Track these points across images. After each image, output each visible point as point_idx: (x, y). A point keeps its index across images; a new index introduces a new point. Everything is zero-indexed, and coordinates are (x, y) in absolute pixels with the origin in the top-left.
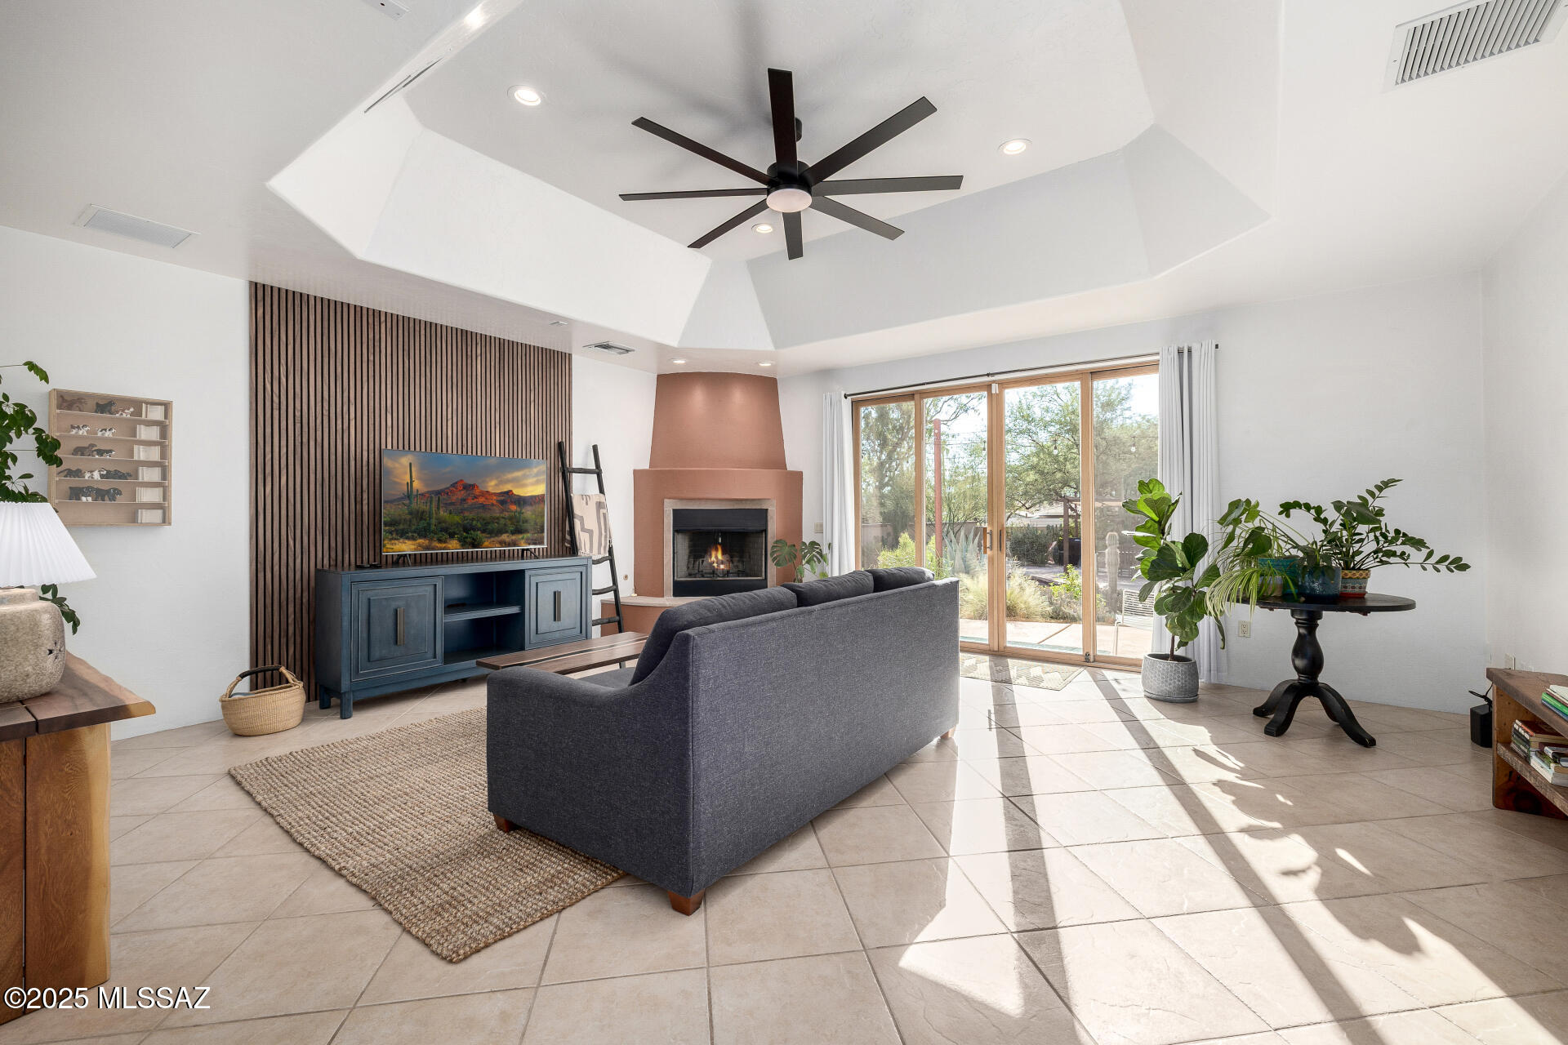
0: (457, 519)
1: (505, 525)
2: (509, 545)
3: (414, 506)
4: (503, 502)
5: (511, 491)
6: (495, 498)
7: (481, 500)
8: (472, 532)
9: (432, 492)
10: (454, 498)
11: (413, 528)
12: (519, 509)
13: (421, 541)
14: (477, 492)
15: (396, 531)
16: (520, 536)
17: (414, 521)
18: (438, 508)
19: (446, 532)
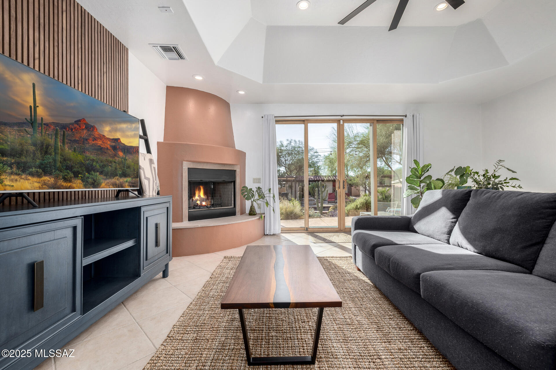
0: (80, 158)
1: (116, 168)
3: (38, 135)
4: (114, 148)
5: (119, 139)
6: (109, 143)
7: (99, 143)
8: (93, 173)
10: (77, 136)
11: (37, 162)
12: (123, 156)
13: (46, 178)
14: (96, 134)
16: (125, 179)
17: (38, 154)
18: (63, 143)
19: (71, 170)
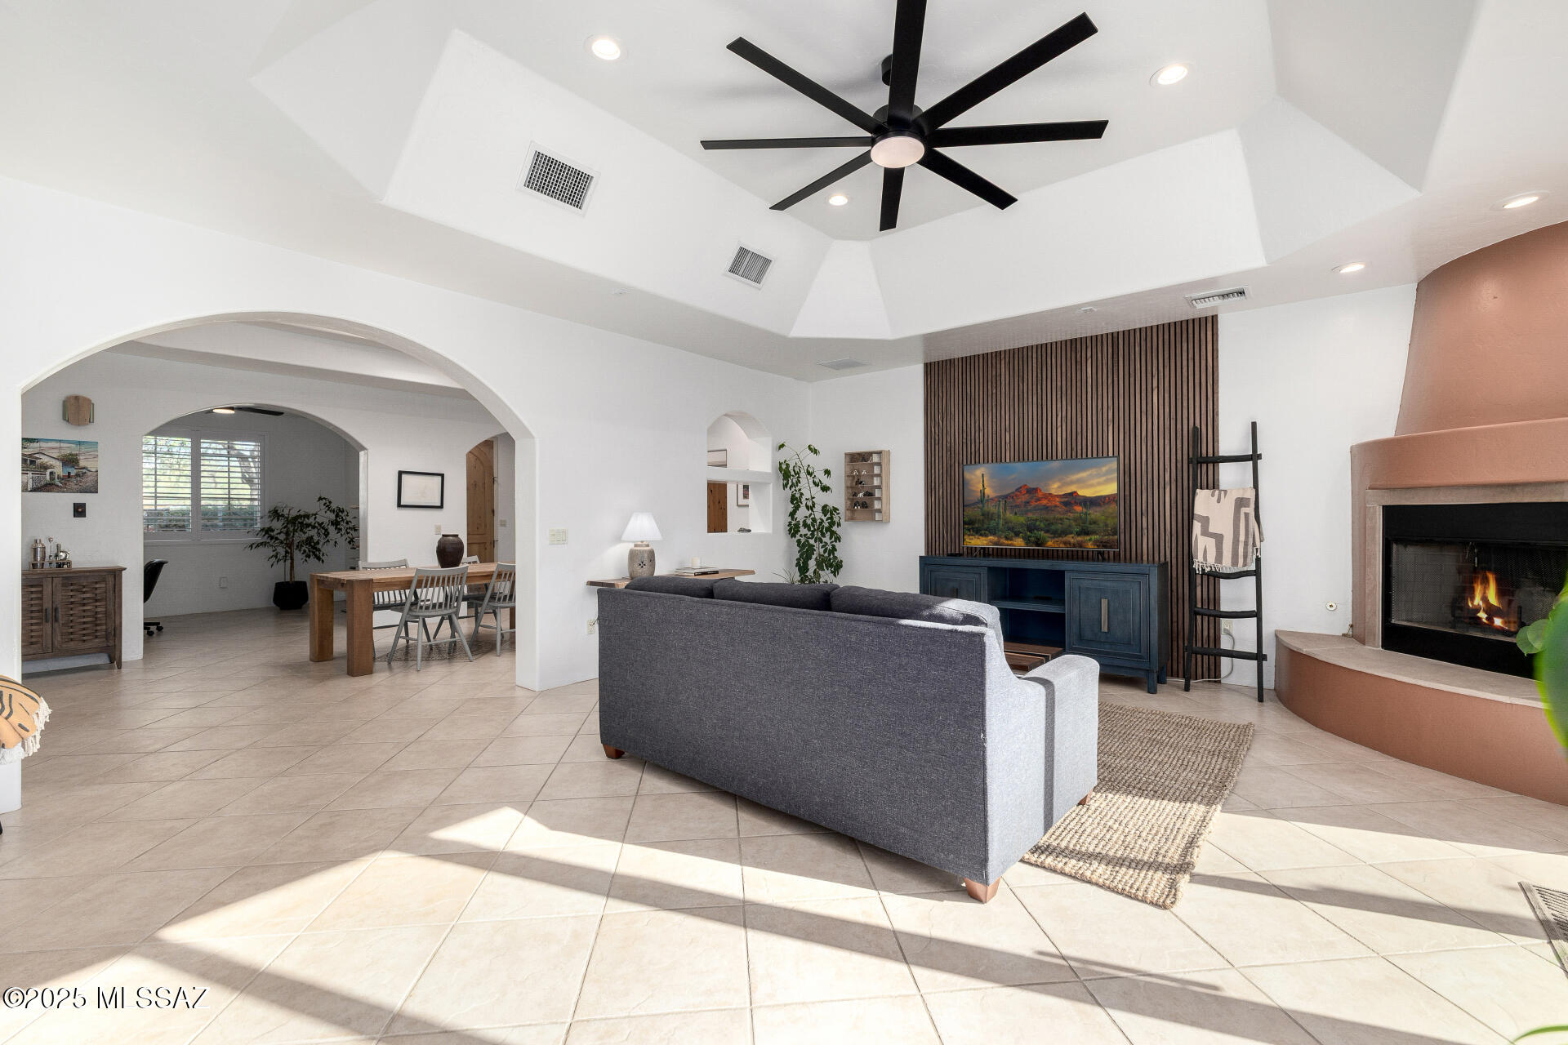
0: (1022, 519)
1: (1070, 526)
2: (1074, 546)
3: (986, 508)
4: (1066, 504)
5: (1075, 492)
6: (1058, 499)
7: (1044, 502)
8: (1035, 531)
9: (1000, 497)
10: (1019, 501)
11: (986, 526)
12: (1084, 510)
13: (991, 537)
14: (1040, 495)
15: (973, 528)
16: (1088, 538)
17: (986, 521)
18: (1005, 510)
19: (1012, 531)
